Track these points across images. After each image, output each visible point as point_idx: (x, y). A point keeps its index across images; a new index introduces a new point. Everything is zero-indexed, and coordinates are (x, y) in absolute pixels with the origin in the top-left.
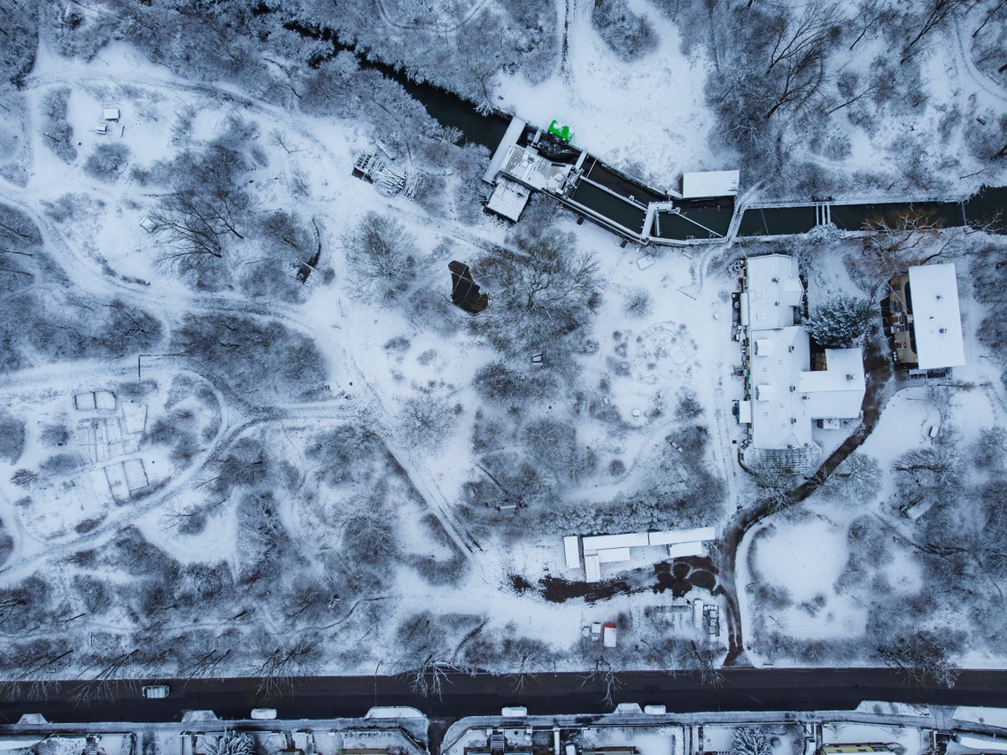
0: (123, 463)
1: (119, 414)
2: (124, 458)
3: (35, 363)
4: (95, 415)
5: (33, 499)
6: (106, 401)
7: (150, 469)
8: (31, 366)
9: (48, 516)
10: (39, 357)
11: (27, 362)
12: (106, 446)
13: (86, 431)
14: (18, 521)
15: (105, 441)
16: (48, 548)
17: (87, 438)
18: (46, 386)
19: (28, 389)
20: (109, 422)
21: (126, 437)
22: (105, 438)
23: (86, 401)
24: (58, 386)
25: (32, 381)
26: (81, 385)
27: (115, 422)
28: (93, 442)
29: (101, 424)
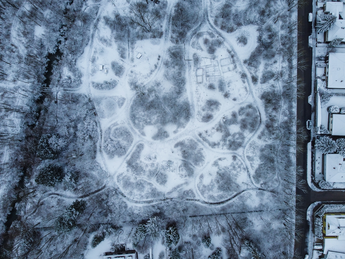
1: (204, 67)
2: (220, 66)
4: (204, 76)
6: (200, 72)
7: (224, 57)
12: (215, 72)
13: (210, 79)
17: (213, 79)
19: (195, 100)
20: (207, 71)
21: (212, 65)
22: (213, 73)
23: (200, 79)
24: (194, 89)
25: (192, 98)
26: (194, 81)
27: (207, 69)
28: (214, 77)
29: (208, 74)
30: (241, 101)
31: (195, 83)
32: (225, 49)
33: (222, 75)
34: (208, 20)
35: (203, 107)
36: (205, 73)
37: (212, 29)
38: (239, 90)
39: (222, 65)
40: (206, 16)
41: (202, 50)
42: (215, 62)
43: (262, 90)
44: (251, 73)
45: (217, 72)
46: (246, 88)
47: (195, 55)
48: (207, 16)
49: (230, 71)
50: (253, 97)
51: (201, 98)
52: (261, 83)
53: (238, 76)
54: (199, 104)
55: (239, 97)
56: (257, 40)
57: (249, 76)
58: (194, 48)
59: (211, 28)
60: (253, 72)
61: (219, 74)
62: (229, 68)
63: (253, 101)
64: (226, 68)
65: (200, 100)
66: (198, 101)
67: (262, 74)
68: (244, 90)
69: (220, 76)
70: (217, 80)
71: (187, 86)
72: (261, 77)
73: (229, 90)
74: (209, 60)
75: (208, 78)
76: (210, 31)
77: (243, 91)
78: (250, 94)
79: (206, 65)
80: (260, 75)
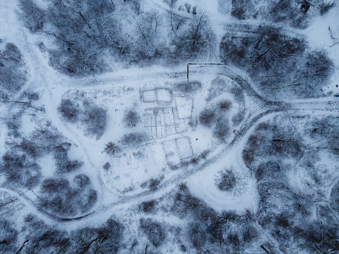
0: (176, 139)
1: (173, 105)
2: (177, 136)
3: (113, 68)
4: (156, 105)
5: (111, 164)
6: (164, 96)
7: (194, 144)
8: (111, 71)
9: (121, 176)
10: (116, 64)
11: (107, 68)
12: (163, 127)
13: (149, 117)
14: (100, 179)
15: (163, 124)
16: (121, 199)
17: (150, 122)
18: (121, 85)
19: (108, 87)
20: (166, 111)
21: (177, 121)
22: (162, 122)
23: (150, 96)
24: (130, 84)
25: (111, 81)
26: (146, 85)
27: (170, 111)
28: (154, 124)
29: (160, 112)
30: (104, 180)
31: (142, 86)
32: (210, 146)
33: (158, 141)
34: (267, 112)
35: (93, 103)
36: (161, 106)
37: (250, 120)
38: (127, 175)
39: (178, 141)
40: (276, 107)
41: (209, 99)
42: (184, 125)
43: (127, 223)
44: (161, 199)
45: (163, 131)
46: (131, 189)
47: (197, 85)
48: (276, 110)
49: (166, 156)
50: (114, 204)
51: (111, 98)
52: (142, 220)
53: (155, 174)
54: (99, 95)
55: (114, 176)
56: (227, 210)
57: (156, 196)
58: (212, 84)
59: (252, 117)
60: (164, 203)
61: (159, 135)
62: (172, 154)
63: (105, 205)
64: (172, 148)
65: (106, 97)
66: (105, 93)
67: (161, 222)
68: (127, 186)
69: (155, 137)
70: (148, 131)
71: (135, 71)
72: (153, 221)
73: (128, 156)
74: (188, 113)
75: (151, 112)
76: (246, 116)
77: (125, 183)
78: (120, 197)
79: (179, 109)
80: (158, 217)
